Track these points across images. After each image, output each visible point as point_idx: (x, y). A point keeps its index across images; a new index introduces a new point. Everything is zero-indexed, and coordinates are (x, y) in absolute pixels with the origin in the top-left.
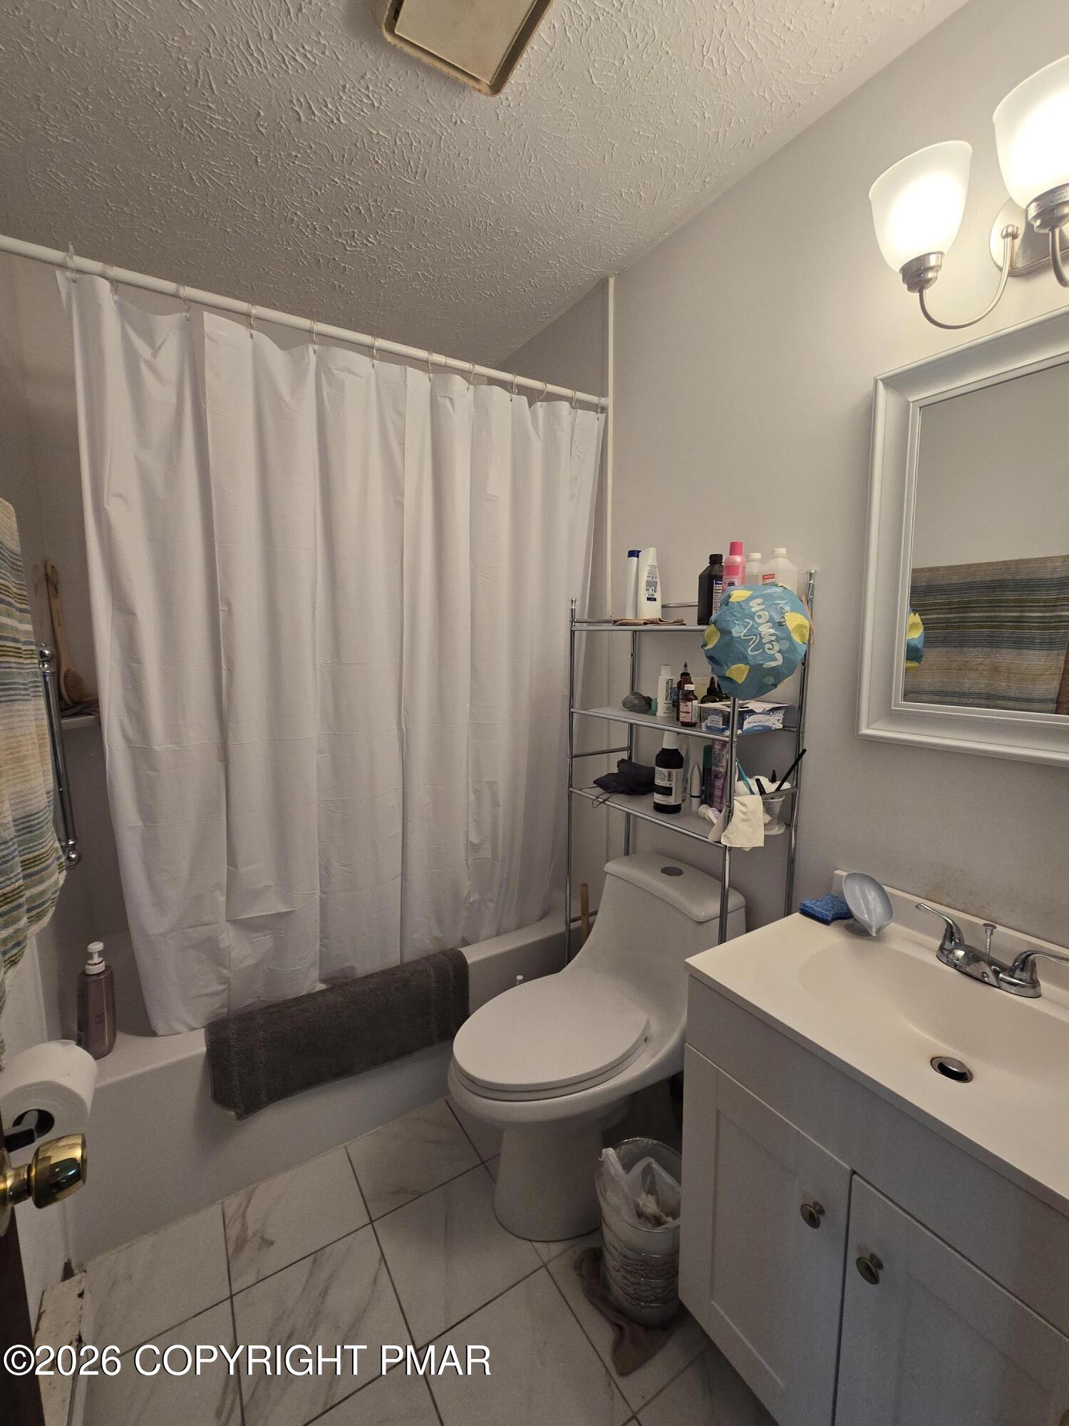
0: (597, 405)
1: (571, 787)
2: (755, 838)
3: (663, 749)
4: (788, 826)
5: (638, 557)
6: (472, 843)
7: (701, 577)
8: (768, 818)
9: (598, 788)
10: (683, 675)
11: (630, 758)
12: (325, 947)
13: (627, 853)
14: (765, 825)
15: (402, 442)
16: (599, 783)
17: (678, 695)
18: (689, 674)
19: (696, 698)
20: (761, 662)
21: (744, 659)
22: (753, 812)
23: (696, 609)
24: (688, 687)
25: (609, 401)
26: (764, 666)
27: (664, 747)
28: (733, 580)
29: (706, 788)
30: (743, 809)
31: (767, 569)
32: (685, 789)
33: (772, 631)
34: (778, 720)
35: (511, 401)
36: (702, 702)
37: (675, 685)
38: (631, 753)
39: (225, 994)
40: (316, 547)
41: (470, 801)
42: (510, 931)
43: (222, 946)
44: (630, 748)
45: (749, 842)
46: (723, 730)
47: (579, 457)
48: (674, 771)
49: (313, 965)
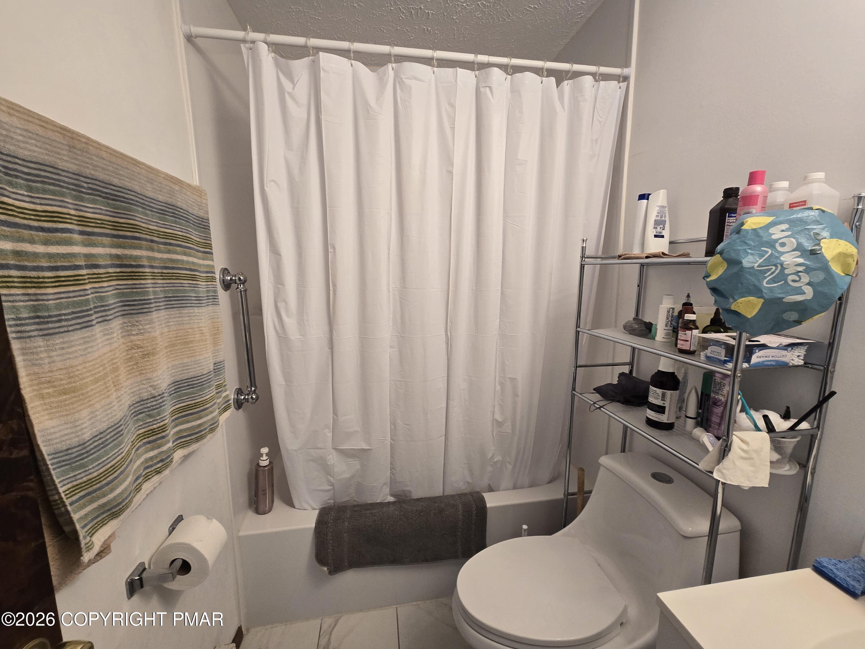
0: (620, 76)
1: (574, 390)
2: (757, 478)
3: (659, 370)
4: (804, 466)
5: (648, 199)
6: (497, 421)
7: (711, 212)
8: (776, 457)
9: (598, 395)
10: (684, 304)
11: (631, 372)
12: (393, 474)
13: (623, 450)
14: (771, 462)
15: (454, 126)
16: (598, 390)
17: (678, 323)
18: (691, 305)
19: (697, 328)
20: (780, 296)
21: (757, 292)
22: (756, 451)
23: (705, 243)
24: (689, 317)
25: (631, 71)
26: (784, 300)
27: (661, 369)
28: (751, 210)
29: (703, 412)
30: (744, 447)
31: (797, 196)
32: (680, 409)
33: (801, 260)
34: (798, 356)
35: (542, 83)
36: (704, 331)
37: (676, 313)
38: (632, 367)
39: (332, 492)
40: (391, 208)
41: (496, 390)
42: (524, 488)
43: (329, 463)
44: (631, 364)
45: (750, 481)
46: (725, 362)
47: (600, 122)
48: (669, 393)
49: (385, 484)
